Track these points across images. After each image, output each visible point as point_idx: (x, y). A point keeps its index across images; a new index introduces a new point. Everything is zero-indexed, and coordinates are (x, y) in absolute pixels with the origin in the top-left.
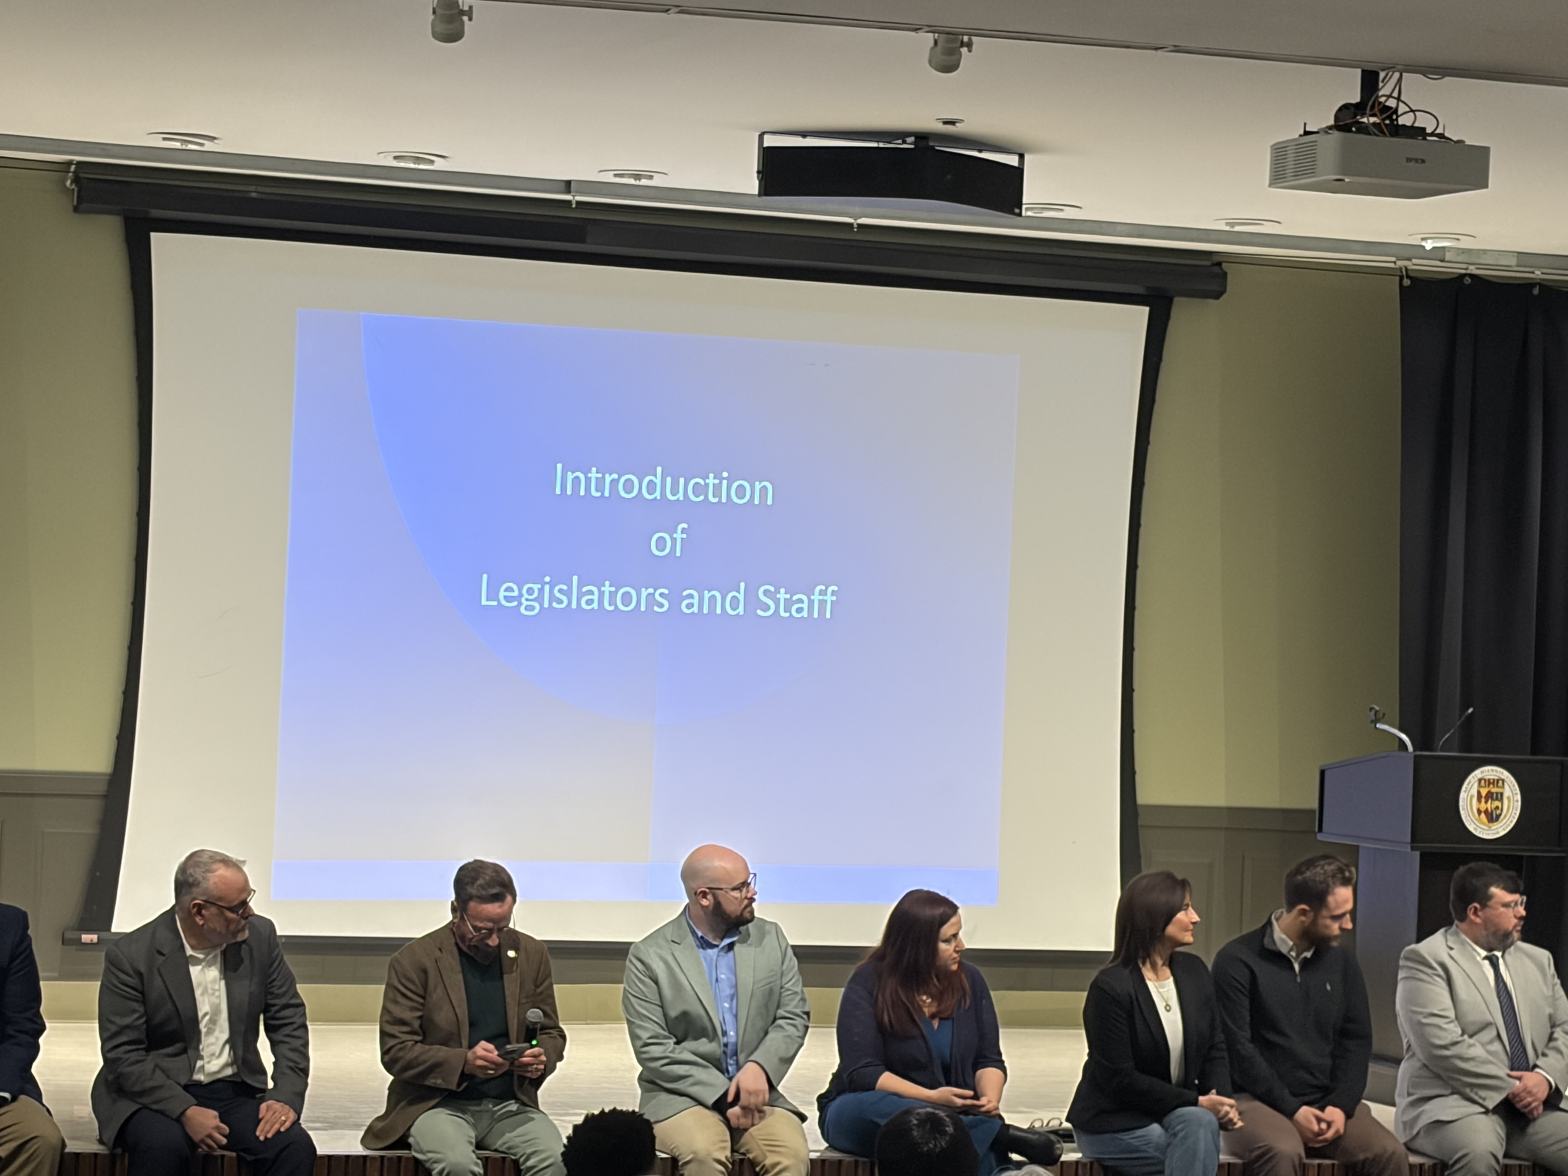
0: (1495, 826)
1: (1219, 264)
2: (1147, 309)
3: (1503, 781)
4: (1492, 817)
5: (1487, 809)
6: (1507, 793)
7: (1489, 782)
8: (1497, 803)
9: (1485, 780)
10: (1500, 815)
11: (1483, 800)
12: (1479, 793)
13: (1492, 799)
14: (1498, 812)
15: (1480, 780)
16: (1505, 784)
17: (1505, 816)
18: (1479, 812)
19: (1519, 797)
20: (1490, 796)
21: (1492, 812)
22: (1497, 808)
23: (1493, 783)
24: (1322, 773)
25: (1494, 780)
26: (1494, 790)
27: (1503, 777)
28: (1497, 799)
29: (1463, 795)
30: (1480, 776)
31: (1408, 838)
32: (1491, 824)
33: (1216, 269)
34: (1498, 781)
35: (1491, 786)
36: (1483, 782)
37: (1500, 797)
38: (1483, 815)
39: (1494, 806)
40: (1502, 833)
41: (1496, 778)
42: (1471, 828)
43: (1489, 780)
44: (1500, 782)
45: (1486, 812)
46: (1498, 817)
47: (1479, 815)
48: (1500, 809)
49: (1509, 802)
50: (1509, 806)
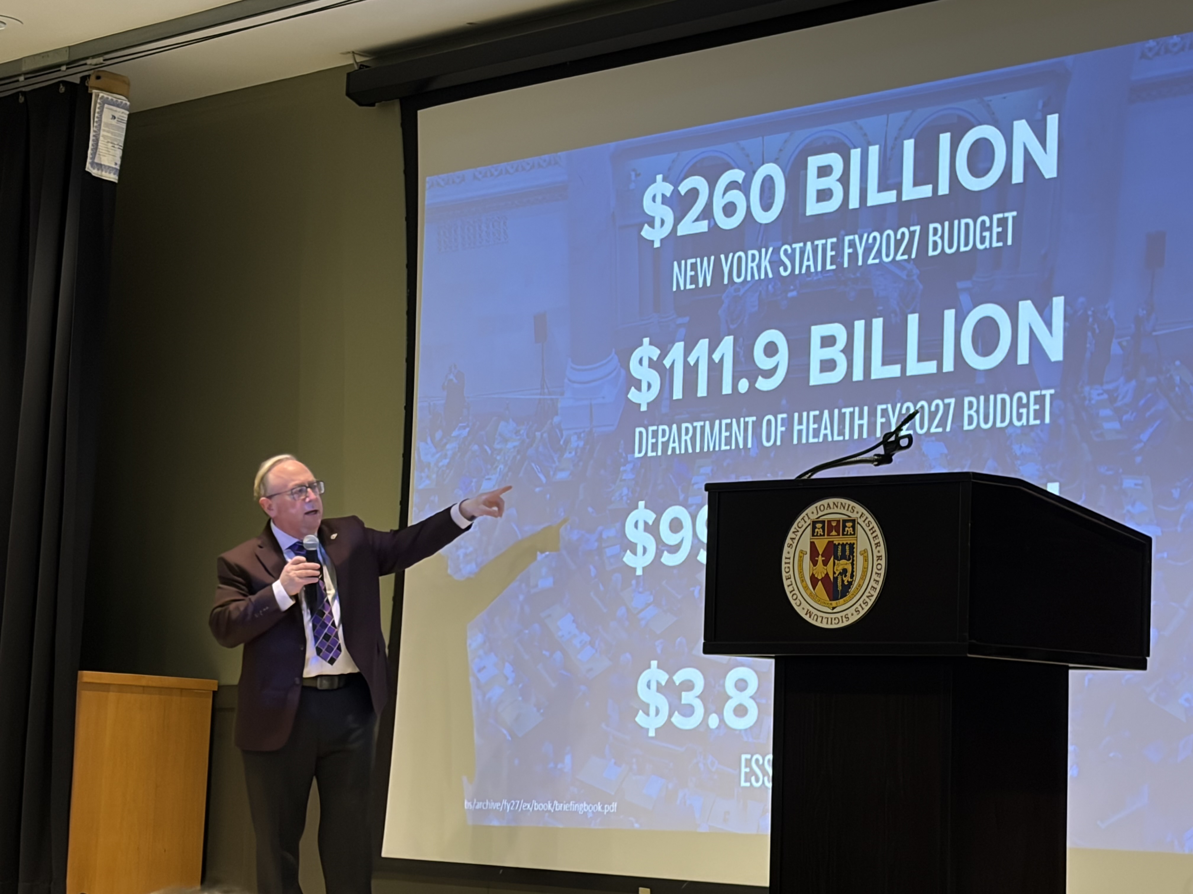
4: (836, 590)
5: (827, 576)
6: (861, 543)
7: (830, 527)
12: (814, 548)
14: (847, 579)
20: (831, 551)
23: (838, 528)
26: (839, 540)
29: (787, 553)
37: (849, 552)
38: (820, 586)
40: (854, 618)
41: (840, 517)
45: (826, 580)
46: (847, 588)
47: (814, 587)
48: (849, 574)
49: (866, 560)
50: (865, 569)
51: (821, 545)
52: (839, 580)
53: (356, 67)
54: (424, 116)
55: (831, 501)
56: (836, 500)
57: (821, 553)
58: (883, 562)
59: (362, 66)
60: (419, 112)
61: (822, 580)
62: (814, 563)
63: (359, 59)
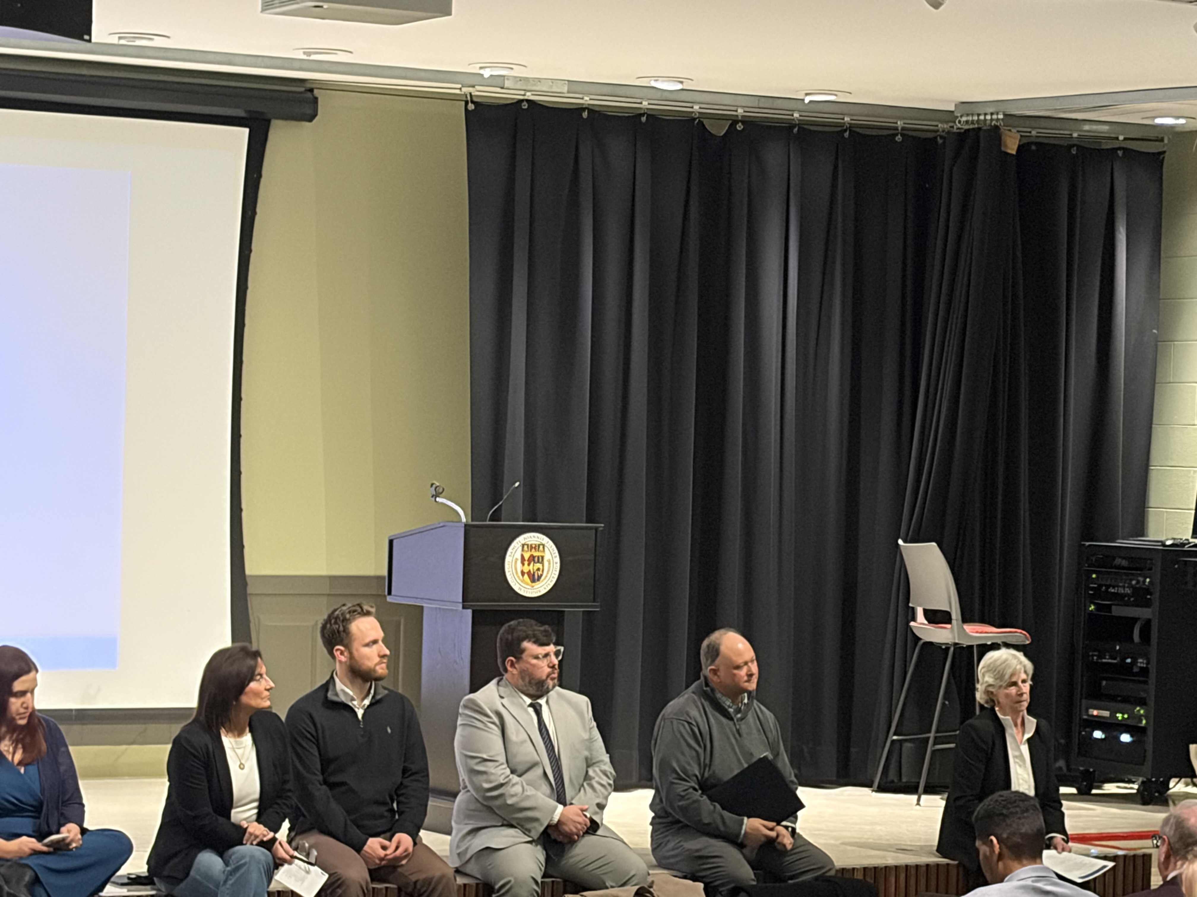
0: (537, 585)
1: (311, 90)
2: (246, 131)
3: (544, 546)
4: (534, 578)
5: (530, 571)
6: (547, 556)
7: (531, 547)
8: (539, 565)
9: (528, 545)
10: (541, 575)
11: (526, 563)
12: (523, 557)
13: (534, 562)
14: (540, 573)
15: (523, 545)
16: (546, 549)
17: (546, 576)
18: (523, 573)
19: (557, 560)
20: (532, 559)
21: (534, 573)
22: (538, 569)
23: (535, 548)
24: (391, 542)
25: (535, 545)
26: (536, 554)
27: (543, 542)
28: (538, 562)
29: (508, 559)
30: (523, 542)
31: (460, 600)
32: (533, 584)
33: (309, 95)
34: (539, 545)
35: (533, 550)
36: (526, 547)
37: (540, 560)
38: (526, 576)
39: (535, 568)
40: (543, 591)
41: (538, 543)
42: (516, 587)
43: (531, 545)
44: (541, 547)
45: (529, 573)
46: (539, 577)
47: (523, 576)
50: (549, 568)
52: (536, 573)
57: (526, 559)
58: (558, 565)
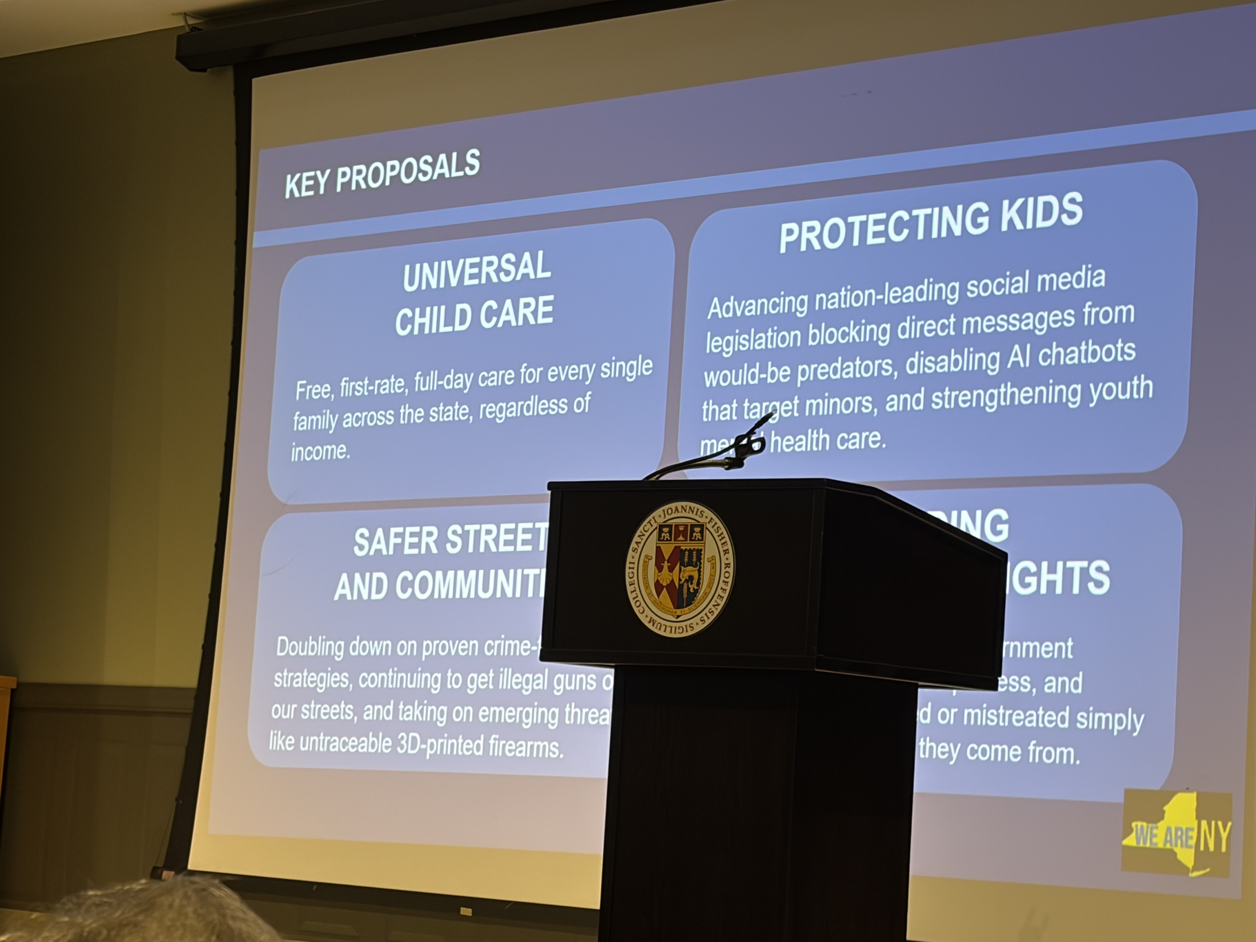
4: (682, 598)
7: (677, 531)
12: (659, 553)
16: (707, 534)
19: (730, 558)
20: (678, 556)
23: (685, 533)
26: (686, 546)
29: (631, 557)
37: (696, 558)
38: (665, 593)
40: (699, 627)
41: (690, 522)
42: (645, 618)
47: (659, 594)
48: (695, 581)
49: (713, 567)
50: (712, 576)
51: (667, 550)
52: (685, 587)
53: (188, 30)
54: (259, 84)
55: (679, 504)
56: (684, 504)
57: (667, 558)
58: (731, 570)
59: (193, 28)
60: (254, 80)
61: (667, 587)
62: (660, 568)
63: (191, 21)
